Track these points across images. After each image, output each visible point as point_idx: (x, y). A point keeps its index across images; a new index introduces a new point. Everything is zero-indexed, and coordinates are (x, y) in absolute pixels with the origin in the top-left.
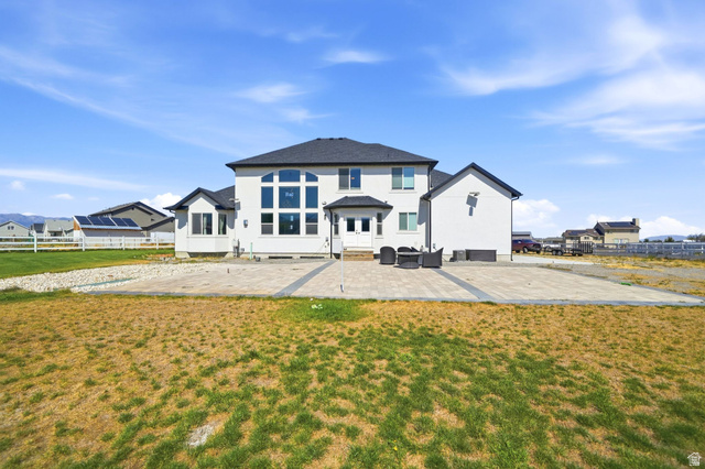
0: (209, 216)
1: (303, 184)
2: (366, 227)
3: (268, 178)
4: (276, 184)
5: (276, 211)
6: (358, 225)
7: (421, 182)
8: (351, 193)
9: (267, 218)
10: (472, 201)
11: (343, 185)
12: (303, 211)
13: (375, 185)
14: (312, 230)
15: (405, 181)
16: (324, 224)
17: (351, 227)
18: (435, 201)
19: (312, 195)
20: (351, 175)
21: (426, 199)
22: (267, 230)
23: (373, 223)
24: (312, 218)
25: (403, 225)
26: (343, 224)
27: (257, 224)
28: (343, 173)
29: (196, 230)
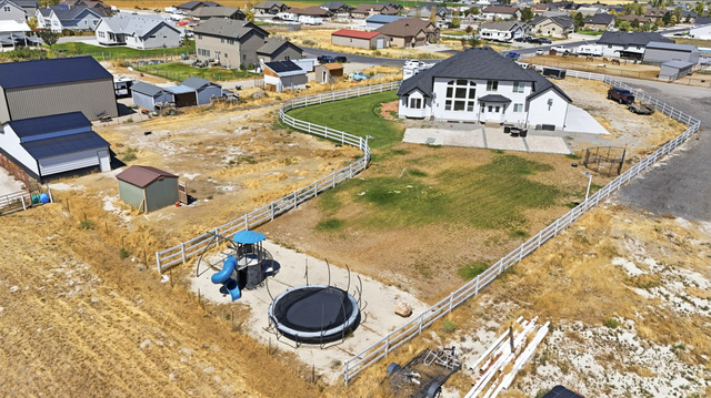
0: (419, 100)
1: (468, 87)
2: (497, 111)
3: (451, 83)
4: (455, 86)
5: (453, 99)
6: (494, 110)
7: (528, 90)
8: (492, 92)
9: (448, 102)
10: (550, 103)
11: (488, 89)
12: (467, 100)
13: (504, 90)
14: (470, 110)
15: (519, 89)
16: (477, 107)
17: (490, 110)
18: (532, 103)
19: (472, 93)
20: (493, 84)
21: (529, 99)
22: (448, 108)
23: (501, 110)
24: (471, 104)
25: (515, 110)
26: (486, 109)
27: (444, 105)
28: (489, 83)
29: (412, 106)
